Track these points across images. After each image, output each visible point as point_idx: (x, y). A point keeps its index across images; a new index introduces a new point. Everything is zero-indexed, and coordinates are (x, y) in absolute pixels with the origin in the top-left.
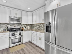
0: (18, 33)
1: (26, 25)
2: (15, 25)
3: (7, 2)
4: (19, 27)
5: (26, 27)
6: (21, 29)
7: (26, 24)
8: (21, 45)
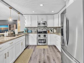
0: (43, 35)
1: (52, 29)
2: (43, 28)
3: (43, 5)
4: (45, 30)
5: (53, 30)
6: (47, 32)
7: (53, 27)
8: (45, 46)
